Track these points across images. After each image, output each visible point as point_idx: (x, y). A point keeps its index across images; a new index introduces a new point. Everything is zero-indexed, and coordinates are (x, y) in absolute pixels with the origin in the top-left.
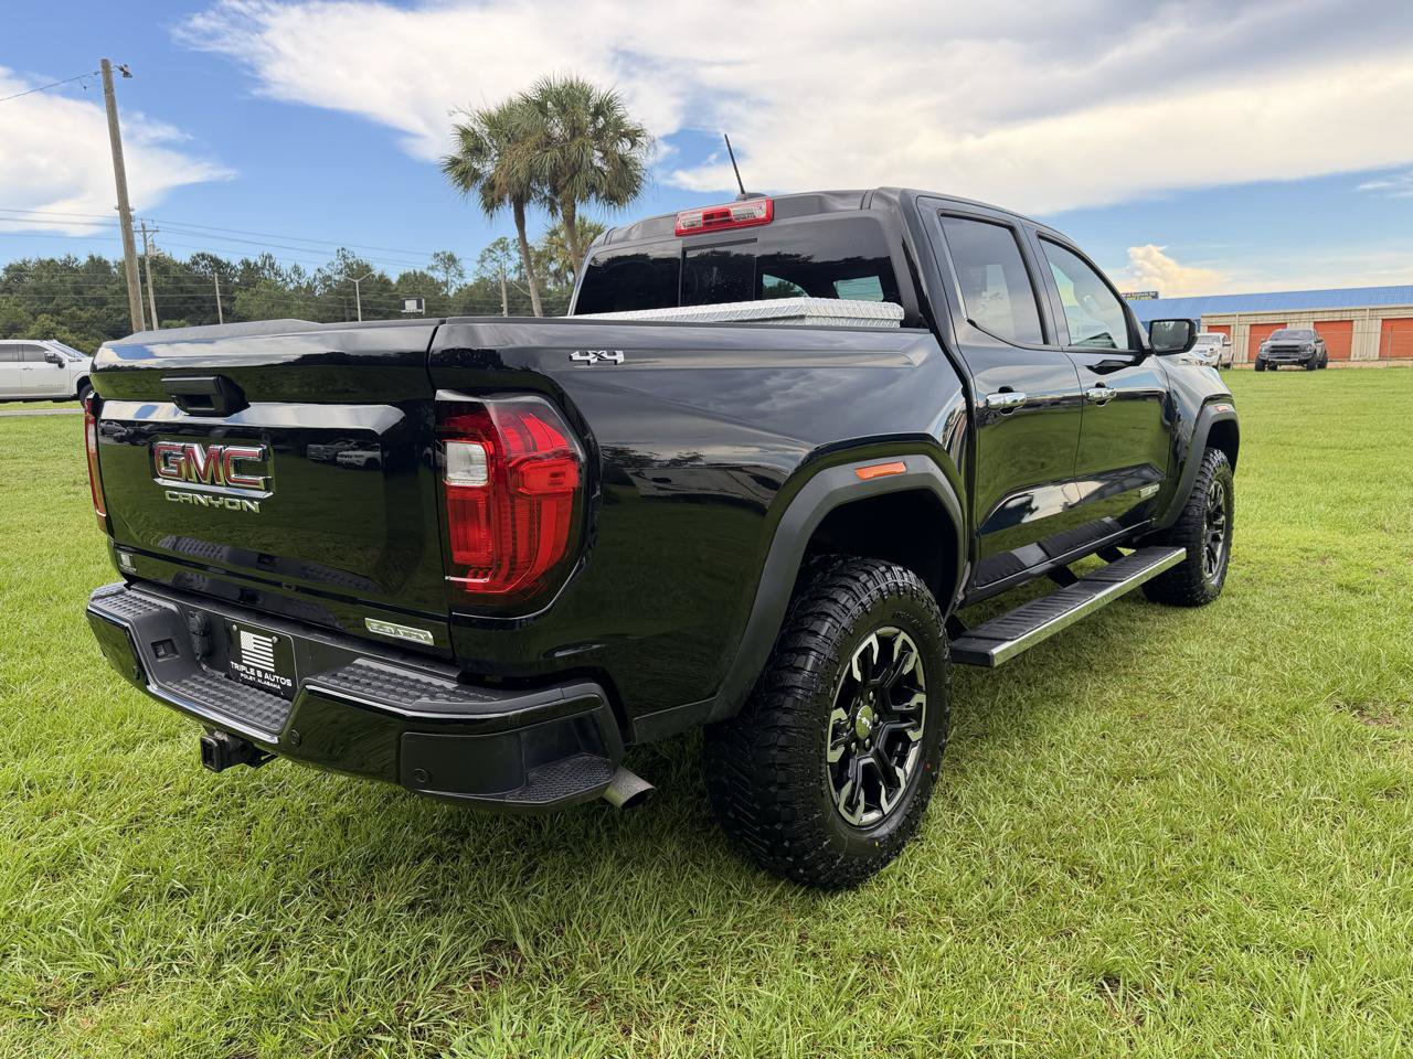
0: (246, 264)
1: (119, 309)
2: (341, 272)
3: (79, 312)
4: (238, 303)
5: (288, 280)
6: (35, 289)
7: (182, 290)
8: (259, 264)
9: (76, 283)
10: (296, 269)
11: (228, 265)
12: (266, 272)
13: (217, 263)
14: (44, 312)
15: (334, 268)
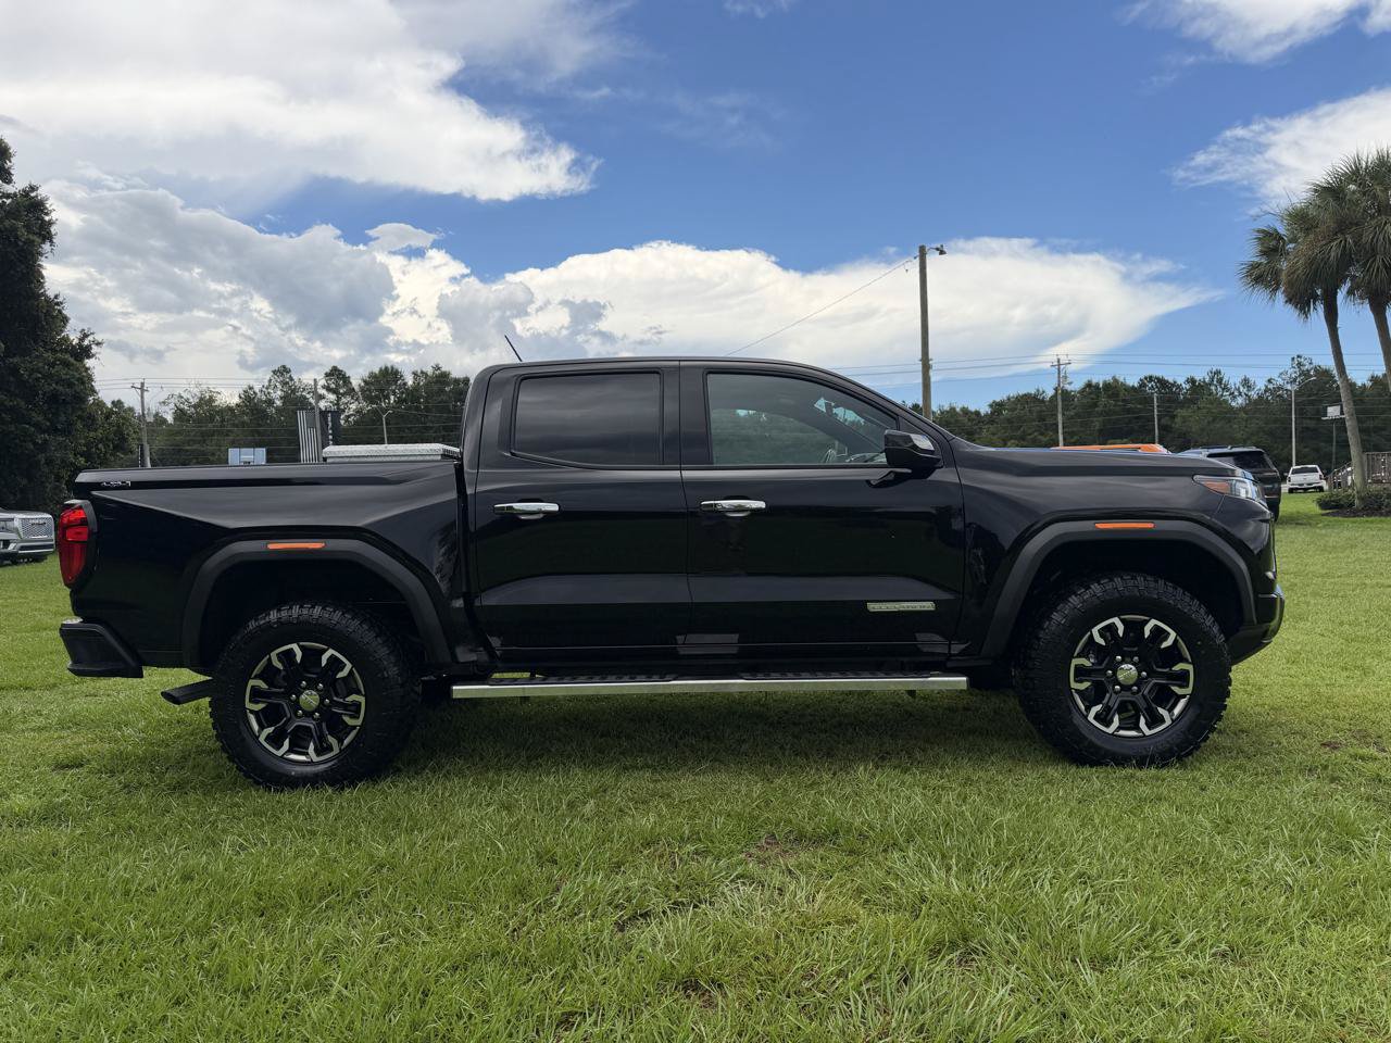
0: (1192, 381)
1: (1073, 432)
2: (1295, 380)
3: (1040, 437)
4: (1178, 420)
5: (1236, 393)
6: (1008, 420)
7: (1129, 411)
8: (1207, 380)
9: (1041, 411)
10: (1246, 383)
11: (1174, 384)
12: (1213, 388)
13: (1162, 382)
14: (1011, 439)
15: (1286, 377)
